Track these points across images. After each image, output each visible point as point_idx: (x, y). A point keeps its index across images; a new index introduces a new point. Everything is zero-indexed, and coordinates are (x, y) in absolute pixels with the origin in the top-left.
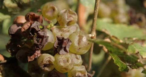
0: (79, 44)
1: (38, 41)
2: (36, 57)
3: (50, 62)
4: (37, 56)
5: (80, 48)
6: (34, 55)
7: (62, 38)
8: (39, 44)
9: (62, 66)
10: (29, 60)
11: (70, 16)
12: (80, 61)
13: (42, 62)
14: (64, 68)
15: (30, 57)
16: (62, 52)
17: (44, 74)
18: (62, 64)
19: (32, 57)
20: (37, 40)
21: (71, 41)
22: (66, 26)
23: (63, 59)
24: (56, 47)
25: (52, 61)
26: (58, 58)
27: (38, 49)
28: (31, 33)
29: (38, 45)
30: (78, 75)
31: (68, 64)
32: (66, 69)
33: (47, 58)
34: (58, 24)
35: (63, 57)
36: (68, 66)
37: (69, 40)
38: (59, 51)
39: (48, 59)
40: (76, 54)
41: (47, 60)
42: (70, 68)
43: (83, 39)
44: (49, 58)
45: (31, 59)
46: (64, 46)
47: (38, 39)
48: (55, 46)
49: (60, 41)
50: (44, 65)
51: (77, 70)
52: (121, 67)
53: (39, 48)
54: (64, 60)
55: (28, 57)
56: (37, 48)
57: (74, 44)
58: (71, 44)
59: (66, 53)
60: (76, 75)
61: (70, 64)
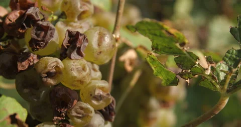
0: (99, 45)
1: (38, 36)
2: (31, 64)
3: (57, 69)
4: (33, 62)
5: (100, 52)
6: (29, 60)
7: (75, 33)
8: (39, 39)
9: (75, 77)
10: (20, 68)
11: (84, 5)
12: (99, 74)
13: (46, 67)
14: (78, 81)
15: (21, 63)
16: (74, 55)
17: (44, 91)
18: (75, 74)
19: (24, 63)
20: (36, 34)
21: (88, 40)
22: (76, 20)
23: (76, 66)
24: (66, 47)
25: (61, 67)
26: (69, 65)
27: (38, 47)
28: (24, 24)
29: (39, 41)
30: (98, 93)
31: (84, 74)
32: (81, 82)
33: (53, 63)
34: (64, 17)
35: (75, 64)
36: (84, 77)
37: (85, 38)
38: (71, 53)
39: (55, 64)
40: (92, 63)
41: (53, 65)
42: (88, 80)
43: (106, 37)
44: (55, 62)
45: (23, 66)
46: (79, 46)
47: (39, 32)
48: (64, 44)
49: (72, 38)
50: (47, 73)
51: (97, 85)
52: (166, 78)
53: (40, 46)
54: (77, 68)
55: (19, 64)
56: (36, 46)
57: (92, 45)
58: (86, 44)
59: (80, 58)
60: (96, 94)
61: (87, 74)
